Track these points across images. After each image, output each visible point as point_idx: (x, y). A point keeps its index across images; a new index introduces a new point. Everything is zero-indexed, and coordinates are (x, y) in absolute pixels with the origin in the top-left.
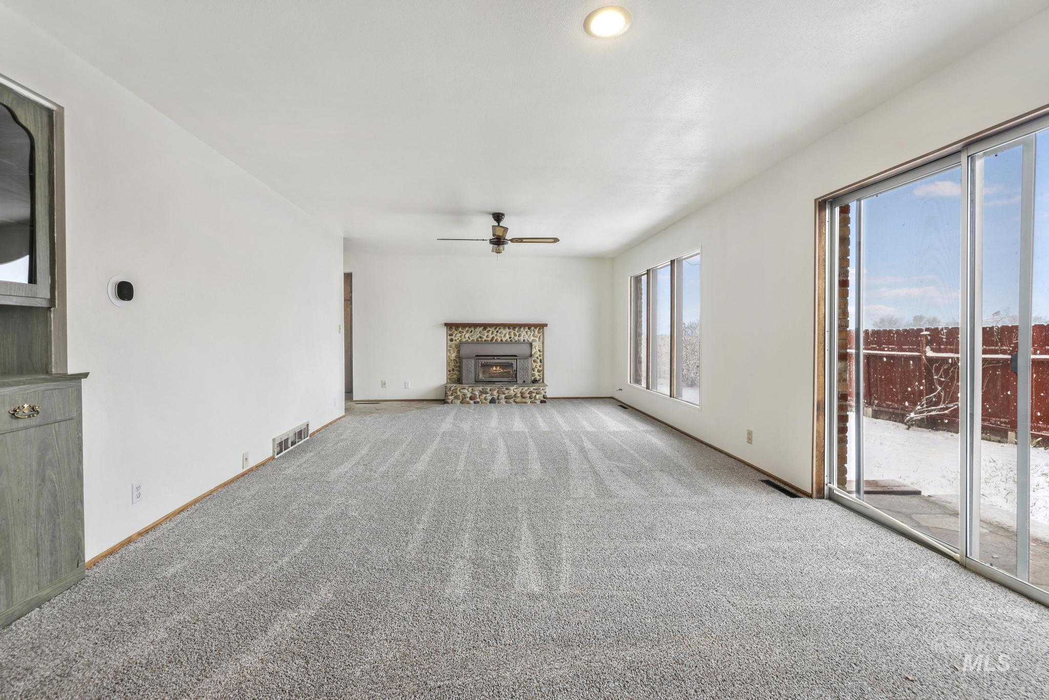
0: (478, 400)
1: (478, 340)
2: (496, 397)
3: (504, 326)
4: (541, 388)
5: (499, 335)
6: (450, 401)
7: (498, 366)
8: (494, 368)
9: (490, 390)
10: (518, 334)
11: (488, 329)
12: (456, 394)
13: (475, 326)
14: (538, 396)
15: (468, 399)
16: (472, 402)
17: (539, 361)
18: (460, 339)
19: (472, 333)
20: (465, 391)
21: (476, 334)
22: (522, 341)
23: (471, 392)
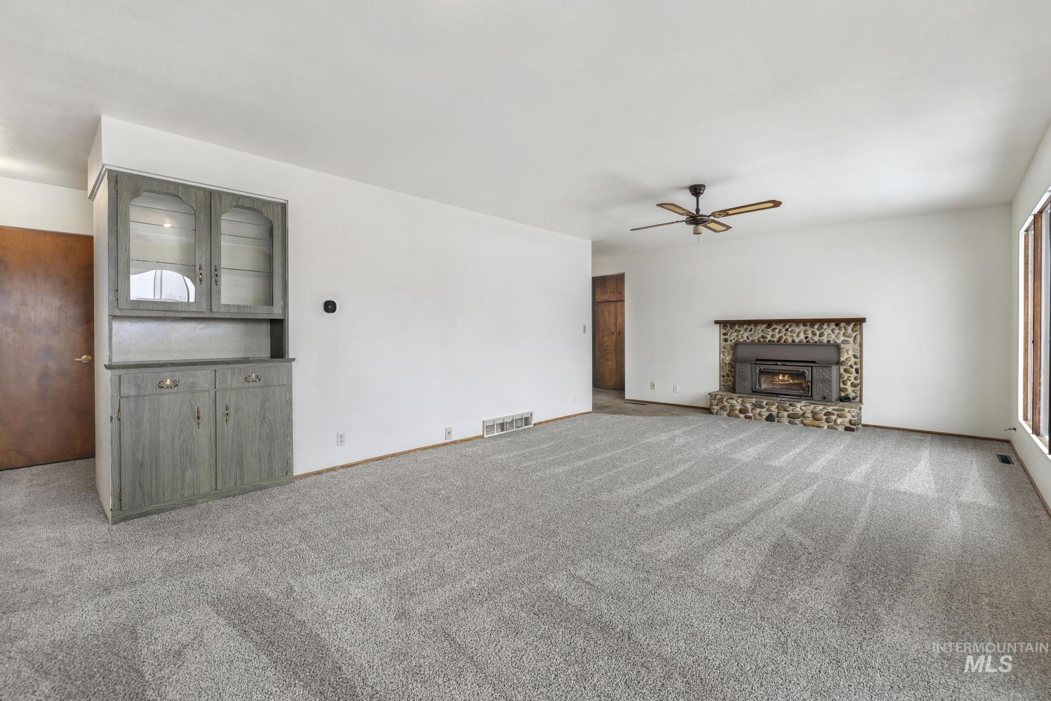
0: (750, 414)
1: (759, 341)
2: (775, 414)
3: (797, 322)
4: (847, 410)
5: (789, 334)
6: (715, 411)
7: (786, 374)
8: (781, 377)
9: (767, 404)
10: (818, 333)
11: (773, 327)
12: (722, 405)
13: (756, 323)
14: (839, 421)
15: (737, 412)
16: (742, 416)
17: (853, 370)
18: (736, 339)
19: (752, 332)
20: (734, 402)
21: (757, 334)
22: (825, 341)
23: (741, 404)
